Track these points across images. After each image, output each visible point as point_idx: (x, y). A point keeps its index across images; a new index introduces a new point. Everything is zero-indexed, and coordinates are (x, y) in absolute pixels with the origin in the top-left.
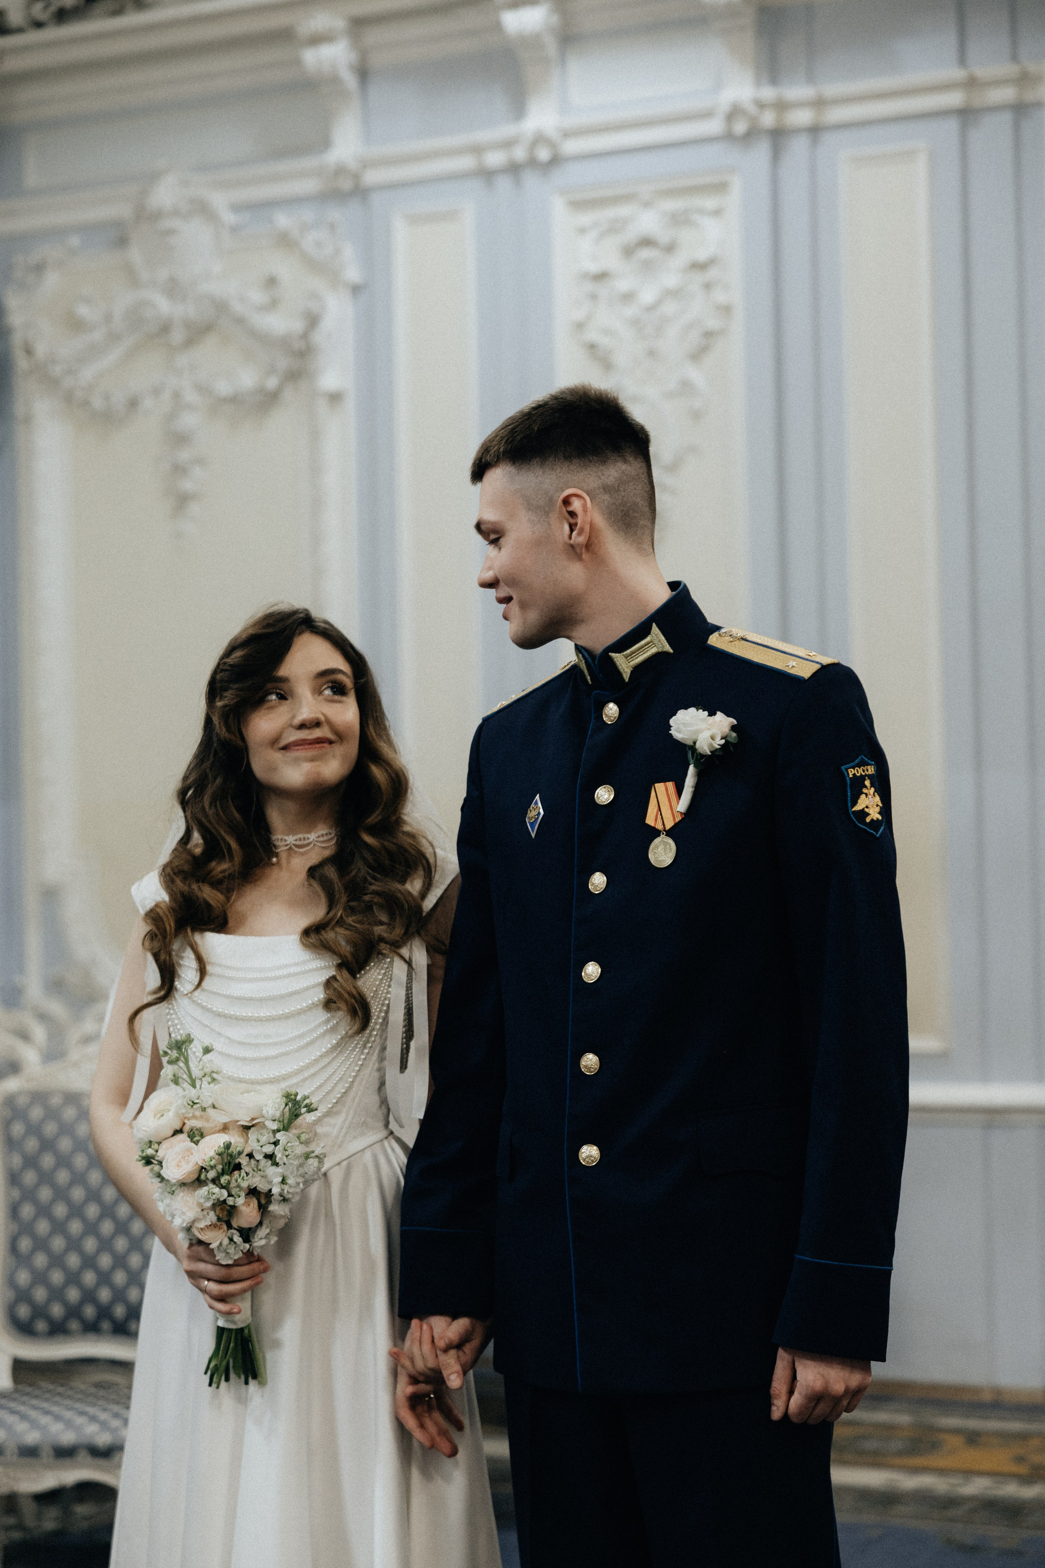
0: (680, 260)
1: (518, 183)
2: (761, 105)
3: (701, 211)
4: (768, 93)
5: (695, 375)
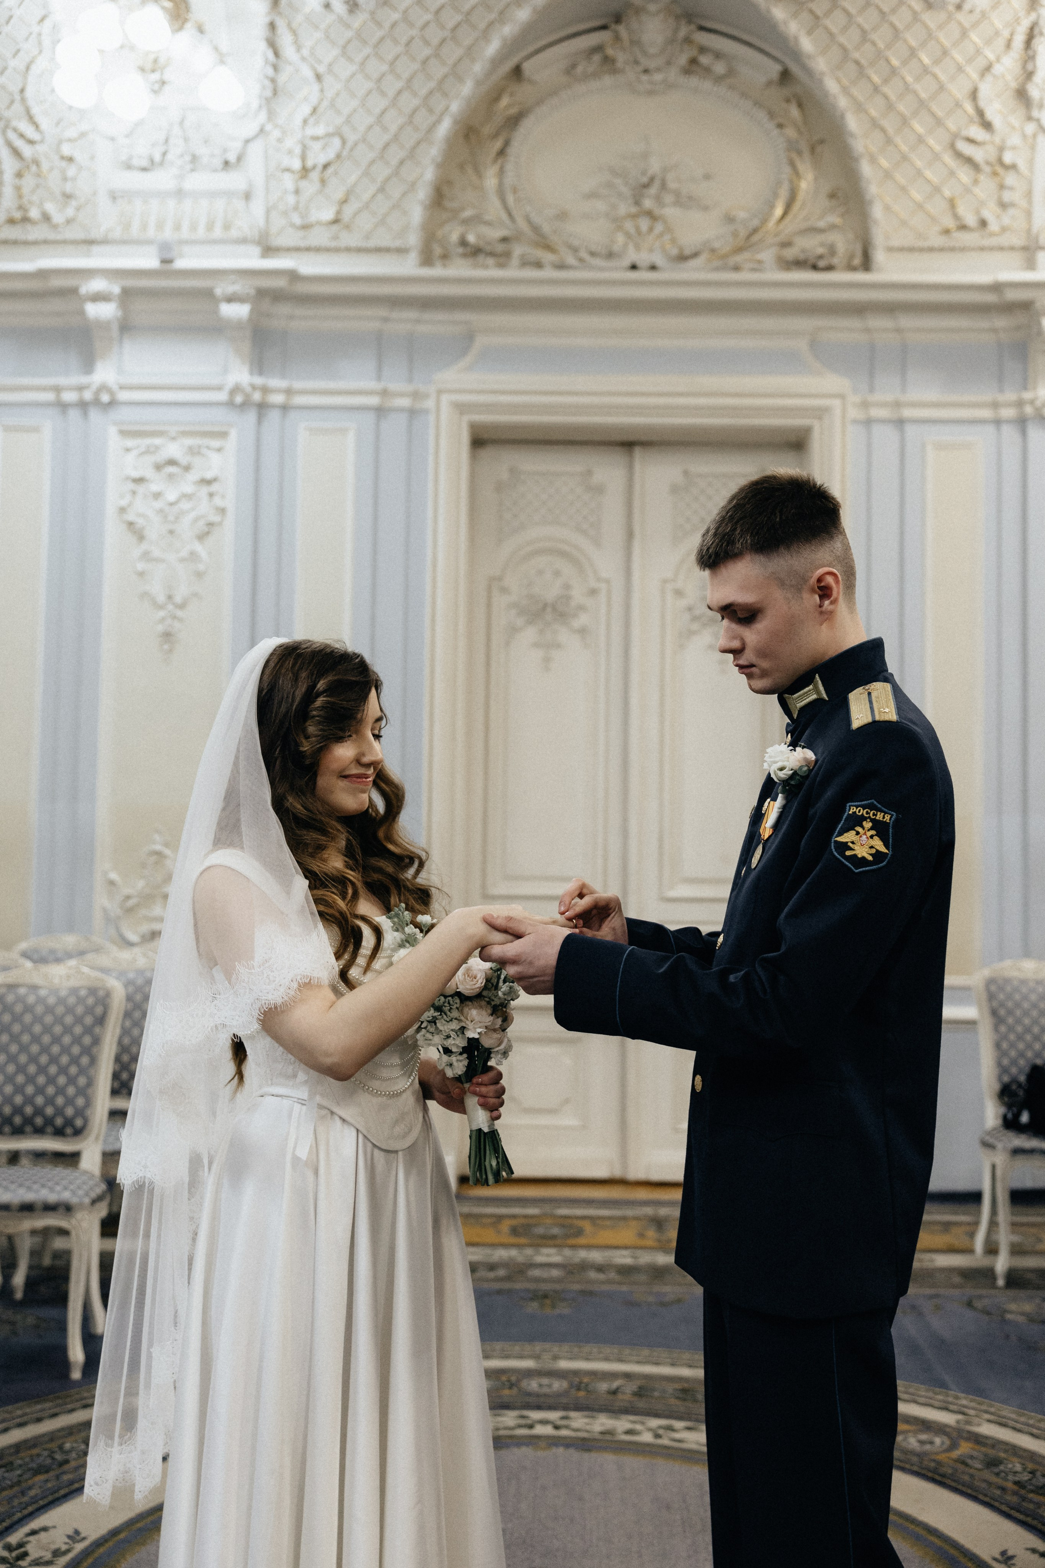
0: (194, 476)
1: (85, 414)
2: (254, 387)
3: (208, 448)
4: (259, 381)
5: (198, 548)
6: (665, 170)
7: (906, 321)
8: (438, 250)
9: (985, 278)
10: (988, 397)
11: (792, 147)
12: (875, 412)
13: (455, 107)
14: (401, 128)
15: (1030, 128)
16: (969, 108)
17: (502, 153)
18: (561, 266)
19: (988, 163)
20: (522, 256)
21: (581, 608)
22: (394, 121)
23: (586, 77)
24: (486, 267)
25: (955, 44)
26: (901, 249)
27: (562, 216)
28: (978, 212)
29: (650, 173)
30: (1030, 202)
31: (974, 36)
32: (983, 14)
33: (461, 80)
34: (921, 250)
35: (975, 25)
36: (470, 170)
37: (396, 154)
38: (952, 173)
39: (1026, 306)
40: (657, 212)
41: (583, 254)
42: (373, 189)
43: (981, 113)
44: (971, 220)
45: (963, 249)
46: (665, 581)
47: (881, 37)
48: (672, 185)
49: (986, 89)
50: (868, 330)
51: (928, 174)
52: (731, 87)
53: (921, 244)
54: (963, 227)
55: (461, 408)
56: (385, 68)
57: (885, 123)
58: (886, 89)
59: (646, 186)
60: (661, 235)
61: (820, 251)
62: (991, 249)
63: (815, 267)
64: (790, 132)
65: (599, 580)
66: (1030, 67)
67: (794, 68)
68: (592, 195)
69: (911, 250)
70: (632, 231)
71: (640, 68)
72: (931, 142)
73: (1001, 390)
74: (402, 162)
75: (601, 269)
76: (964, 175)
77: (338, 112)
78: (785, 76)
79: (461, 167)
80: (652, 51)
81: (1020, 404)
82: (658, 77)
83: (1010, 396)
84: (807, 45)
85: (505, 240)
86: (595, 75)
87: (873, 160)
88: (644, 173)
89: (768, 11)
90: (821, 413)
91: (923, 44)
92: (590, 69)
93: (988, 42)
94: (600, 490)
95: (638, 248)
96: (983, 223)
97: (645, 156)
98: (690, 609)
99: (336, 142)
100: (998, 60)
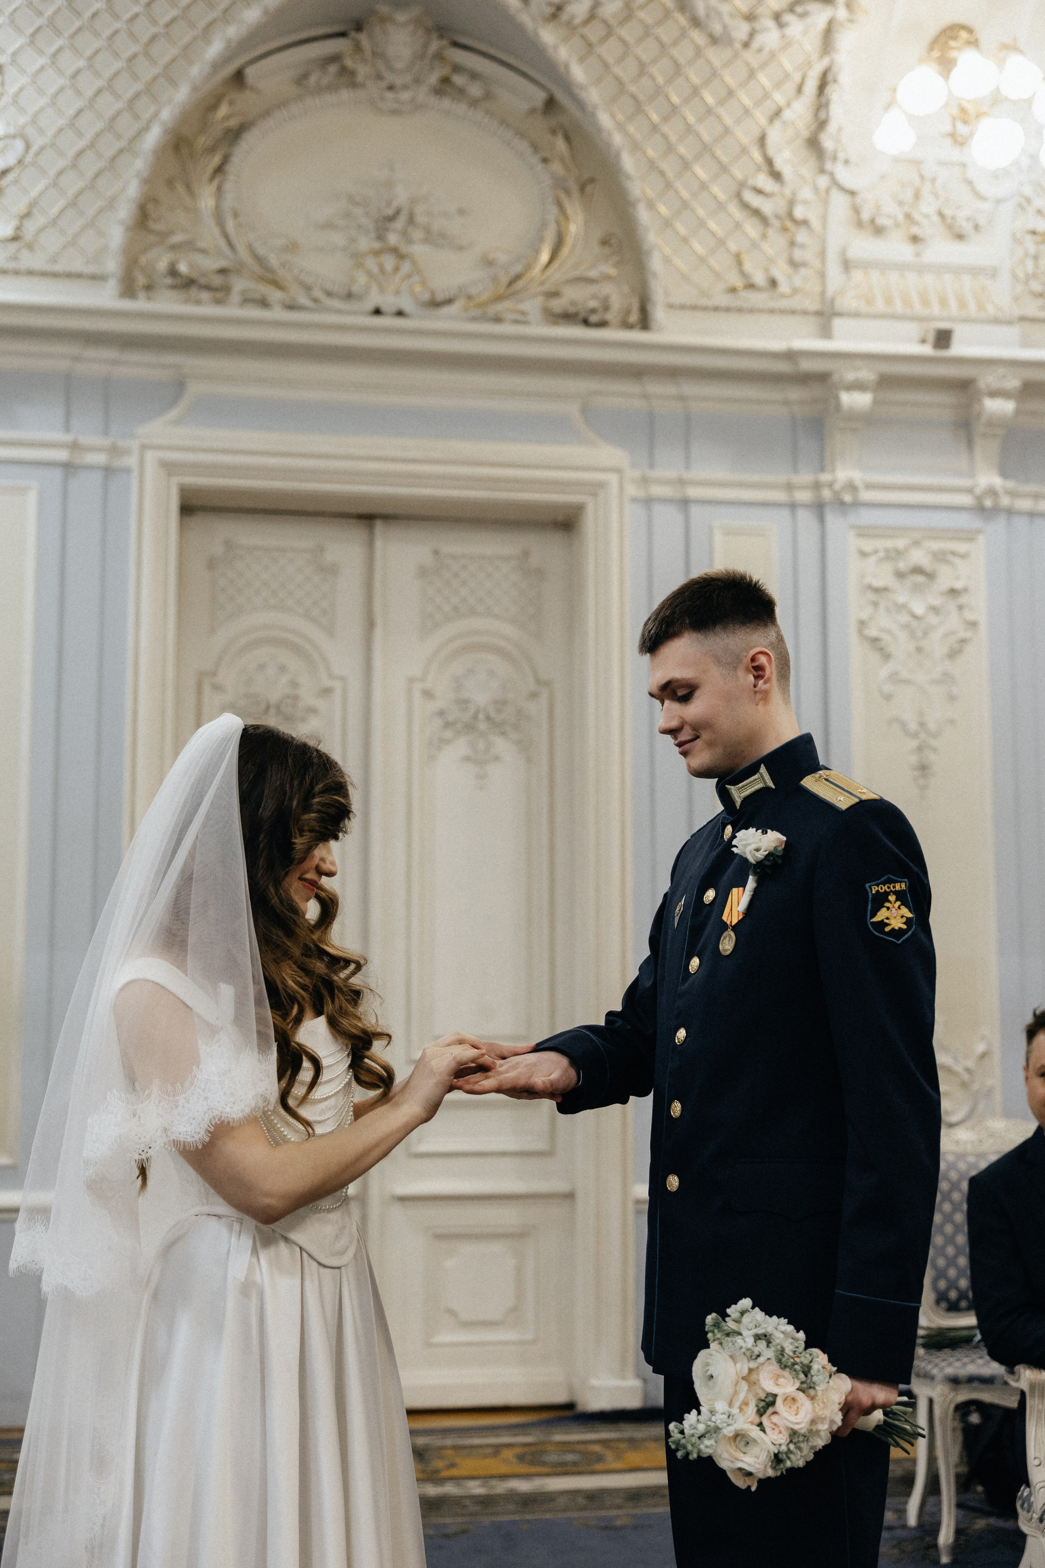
6: (413, 201)
7: (690, 388)
8: (141, 280)
9: (778, 345)
10: (782, 478)
11: (559, 184)
12: (657, 491)
13: (167, 114)
14: (98, 135)
15: (823, 181)
16: (757, 155)
17: (219, 170)
18: (291, 307)
19: (777, 217)
20: (243, 292)
21: (312, 710)
22: (91, 126)
23: (319, 90)
24: (198, 302)
25: (743, 84)
26: (683, 307)
27: (292, 247)
28: (767, 270)
29: (395, 204)
30: (823, 262)
31: (763, 78)
32: (773, 55)
33: (173, 83)
34: (705, 309)
35: (764, 66)
36: (180, 188)
37: (91, 165)
38: (738, 225)
39: (822, 378)
40: (404, 249)
41: (318, 293)
42: (61, 204)
43: (769, 162)
44: (759, 278)
45: (751, 311)
46: (411, 680)
47: (659, 72)
48: (420, 219)
49: (775, 136)
50: (646, 396)
51: (712, 225)
52: (487, 112)
53: (705, 302)
54: (751, 286)
55: (170, 468)
56: (81, 63)
57: (664, 166)
58: (665, 129)
59: (392, 219)
60: (409, 276)
61: (593, 304)
62: (783, 312)
63: (586, 322)
64: (557, 167)
65: (331, 676)
66: (822, 115)
67: (560, 96)
68: (329, 226)
69: (694, 308)
70: (376, 270)
71: (384, 84)
72: (716, 189)
73: (796, 471)
74: (97, 175)
75: (339, 312)
76: (752, 229)
77: (22, 110)
78: (551, 104)
79: (170, 183)
80: (399, 65)
81: (817, 486)
82: (406, 96)
83: (805, 477)
84: (578, 73)
85: (222, 271)
86: (332, 88)
87: (651, 206)
88: (389, 204)
89: (536, 34)
90: (596, 488)
91: (707, 83)
92: (325, 81)
93: (778, 85)
94: (332, 571)
95: (382, 290)
96: (773, 283)
97: (389, 184)
98: (441, 713)
99: (19, 145)
100: (789, 105)
